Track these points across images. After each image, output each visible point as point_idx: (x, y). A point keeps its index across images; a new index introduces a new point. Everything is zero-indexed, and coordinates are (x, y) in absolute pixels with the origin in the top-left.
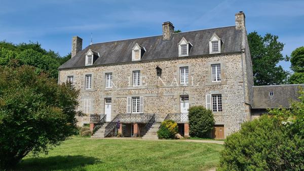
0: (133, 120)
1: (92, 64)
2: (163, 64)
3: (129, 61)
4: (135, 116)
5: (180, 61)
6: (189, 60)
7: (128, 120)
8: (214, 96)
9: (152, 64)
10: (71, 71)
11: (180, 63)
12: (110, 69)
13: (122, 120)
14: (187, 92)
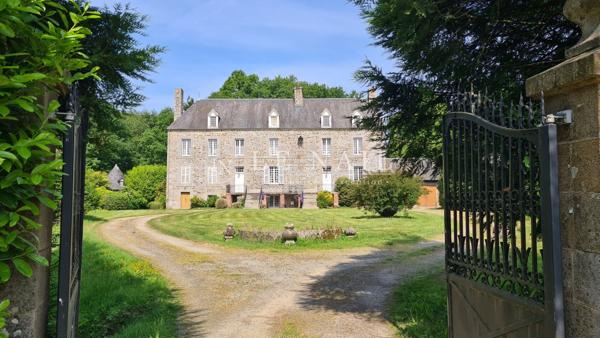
0: (279, 191)
1: (217, 127)
2: (304, 134)
3: (266, 127)
4: (274, 186)
5: (323, 132)
6: (332, 132)
7: (273, 191)
8: (356, 168)
9: (292, 132)
10: (188, 133)
11: (322, 134)
12: (242, 134)
13: (266, 191)
14: (330, 164)
